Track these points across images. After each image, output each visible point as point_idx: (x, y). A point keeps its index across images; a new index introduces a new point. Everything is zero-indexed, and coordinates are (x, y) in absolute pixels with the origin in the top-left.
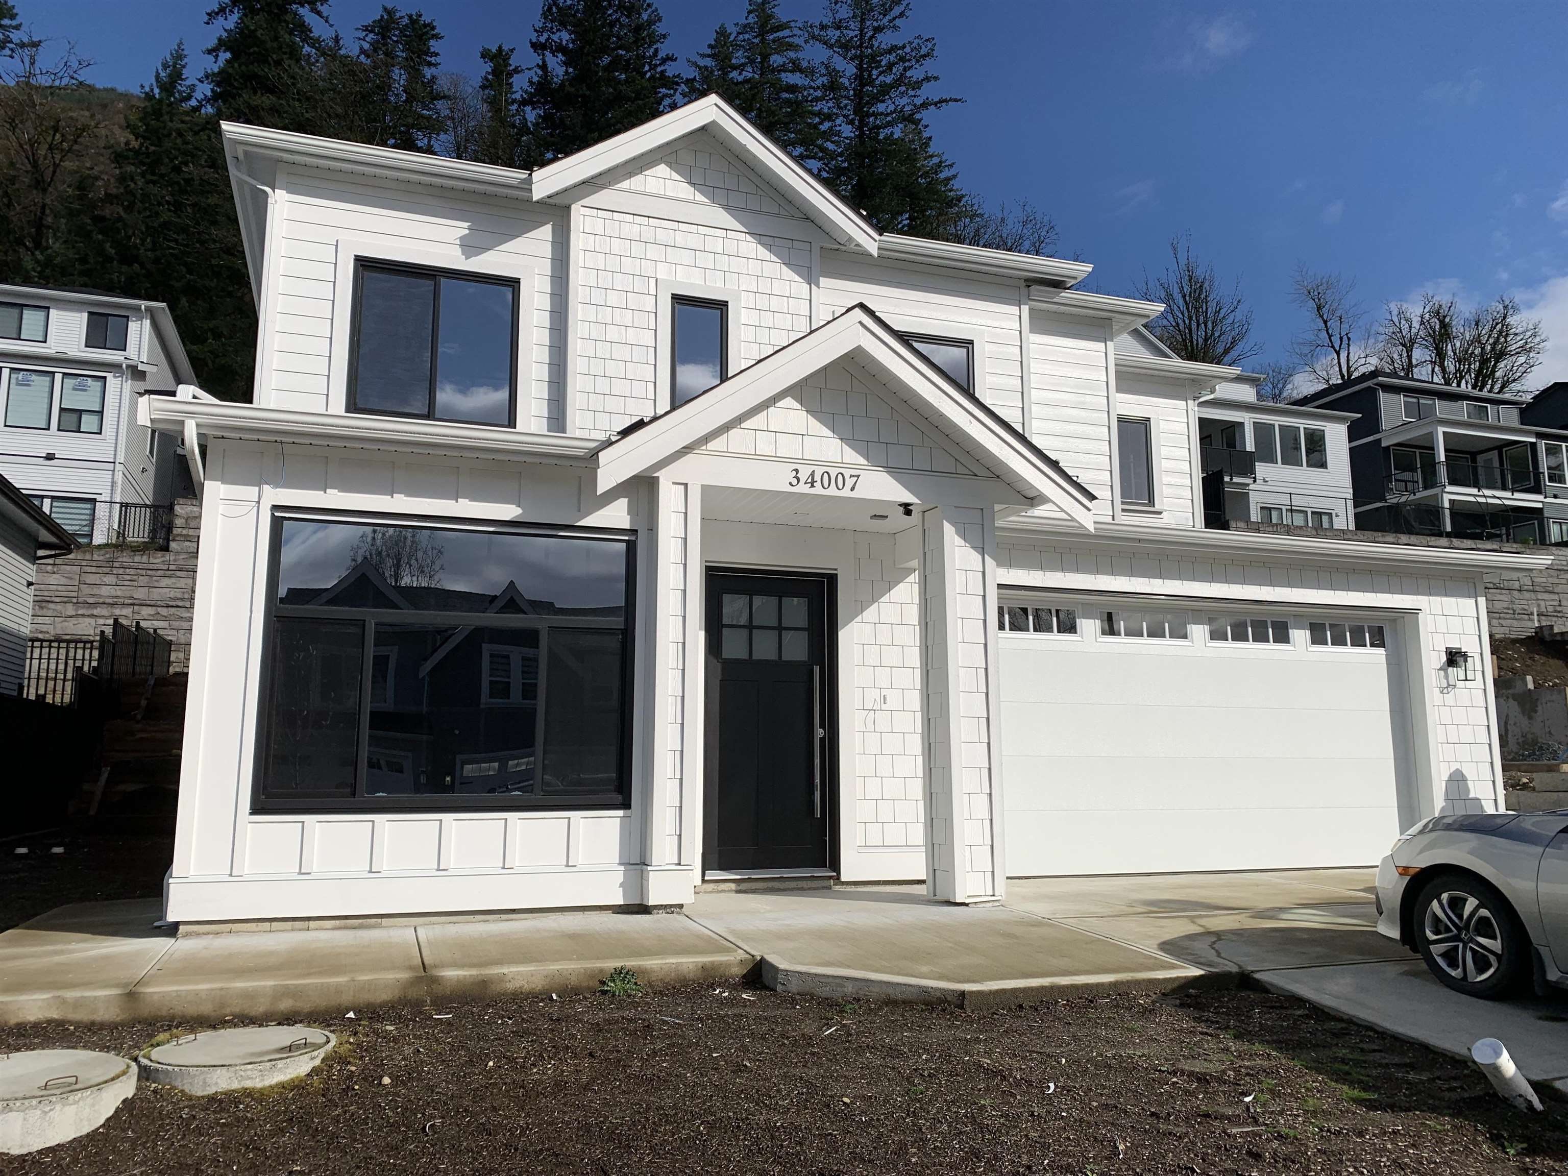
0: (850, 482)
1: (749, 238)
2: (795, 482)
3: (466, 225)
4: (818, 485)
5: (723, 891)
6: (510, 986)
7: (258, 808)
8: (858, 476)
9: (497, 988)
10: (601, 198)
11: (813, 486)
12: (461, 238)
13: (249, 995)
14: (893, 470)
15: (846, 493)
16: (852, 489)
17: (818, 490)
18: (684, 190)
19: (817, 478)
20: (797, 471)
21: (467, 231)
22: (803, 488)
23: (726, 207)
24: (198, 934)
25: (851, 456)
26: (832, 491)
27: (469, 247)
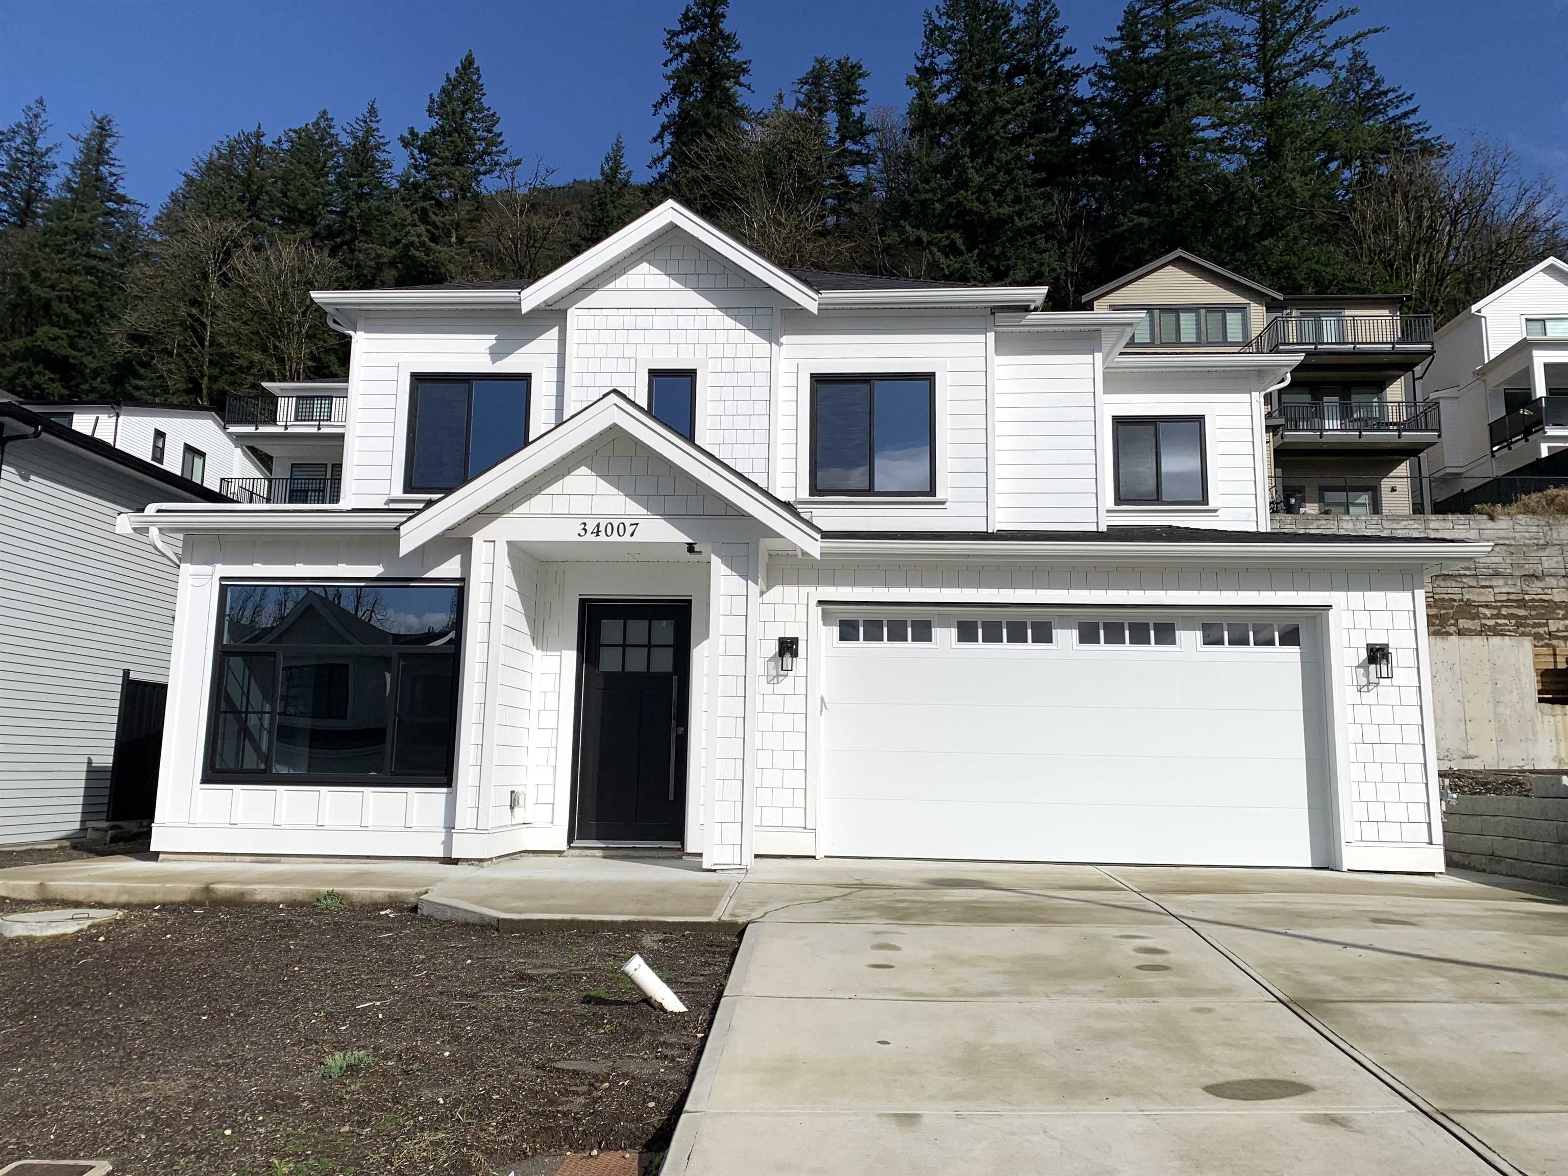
0: (630, 529)
1: (717, 312)
2: (583, 533)
3: (494, 336)
4: (602, 534)
6: (259, 898)
7: (206, 780)
8: (637, 524)
9: (249, 898)
10: (595, 299)
11: (598, 535)
12: (490, 348)
13: (105, 891)
14: (669, 517)
15: (627, 538)
16: (632, 535)
17: (602, 537)
18: (664, 281)
19: (602, 528)
20: (585, 524)
21: (495, 342)
22: (589, 537)
23: (697, 289)
24: (170, 860)
25: (634, 508)
26: (615, 538)
27: (496, 354)
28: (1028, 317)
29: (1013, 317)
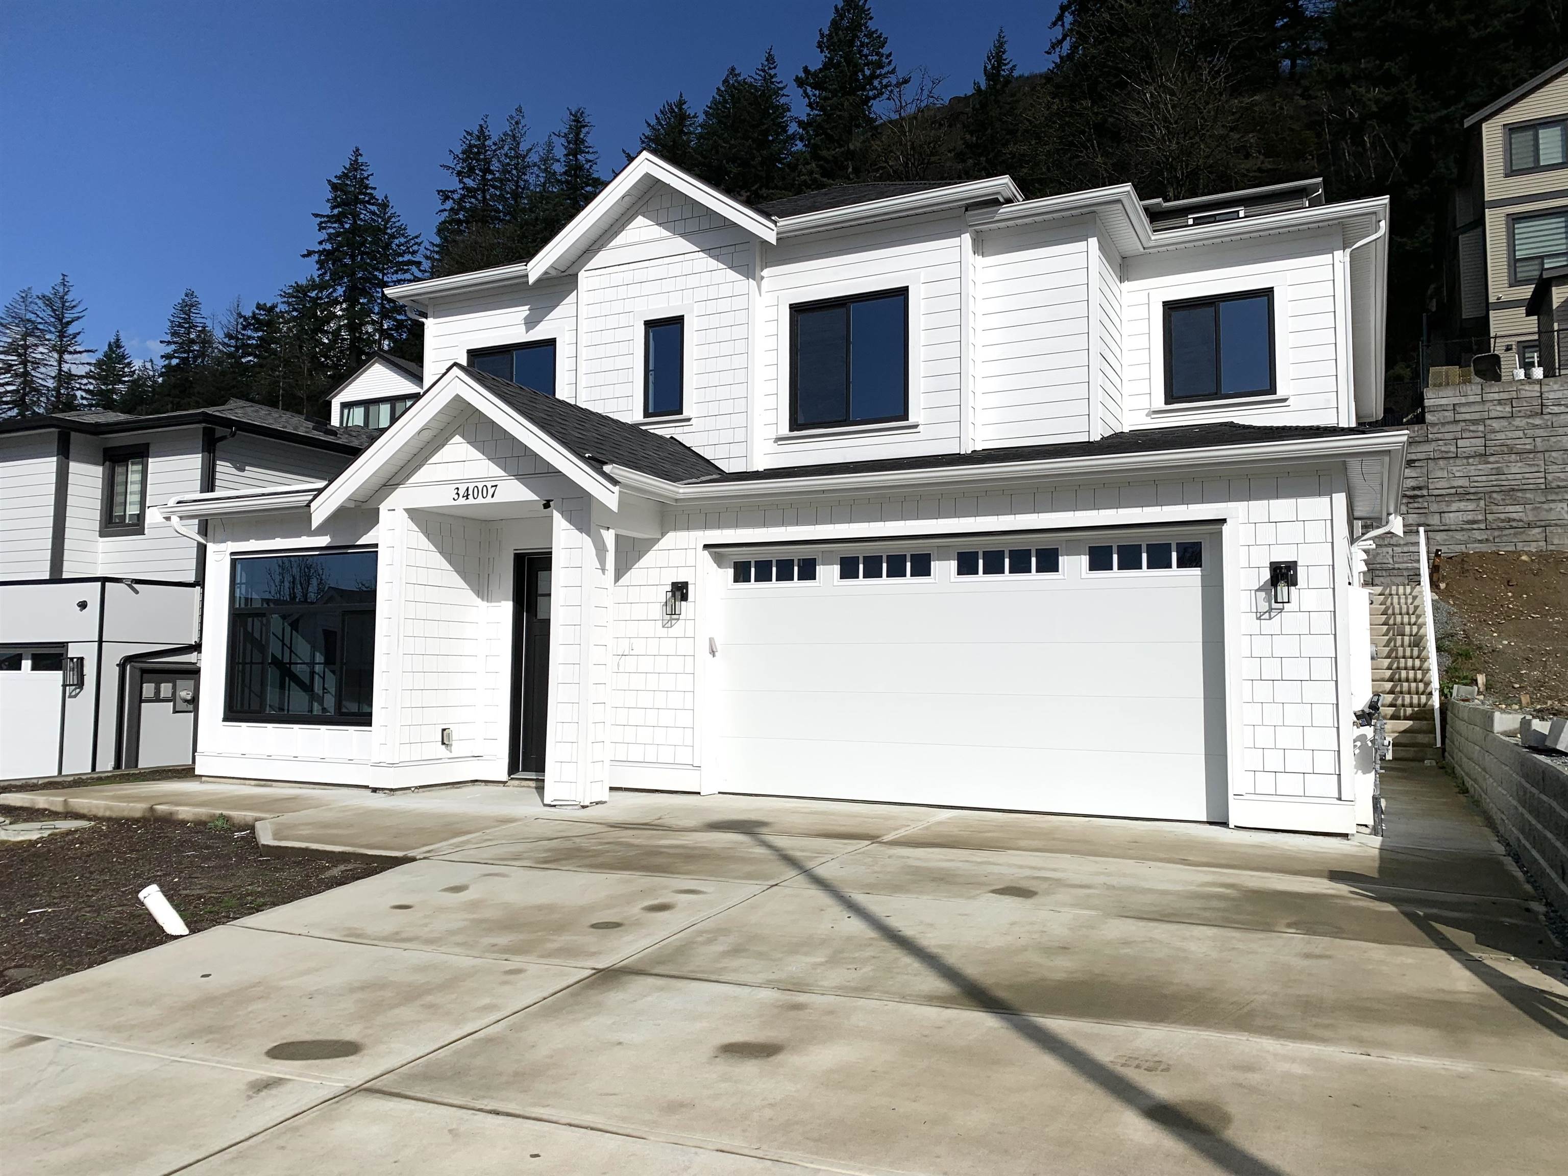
0: (491, 491)
1: (702, 254)
2: (456, 496)
3: (527, 307)
4: (470, 497)
5: (524, 786)
6: (181, 817)
7: (226, 719)
8: (496, 486)
9: (175, 817)
10: (601, 258)
11: (467, 498)
12: (525, 319)
14: (519, 477)
15: (489, 500)
16: (493, 496)
17: (471, 501)
18: (659, 232)
19: (470, 492)
20: (458, 489)
21: (528, 312)
22: (462, 501)
23: (683, 235)
24: (208, 782)
25: (495, 471)
26: (480, 500)
27: (531, 323)
28: (1001, 211)
29: (987, 213)
